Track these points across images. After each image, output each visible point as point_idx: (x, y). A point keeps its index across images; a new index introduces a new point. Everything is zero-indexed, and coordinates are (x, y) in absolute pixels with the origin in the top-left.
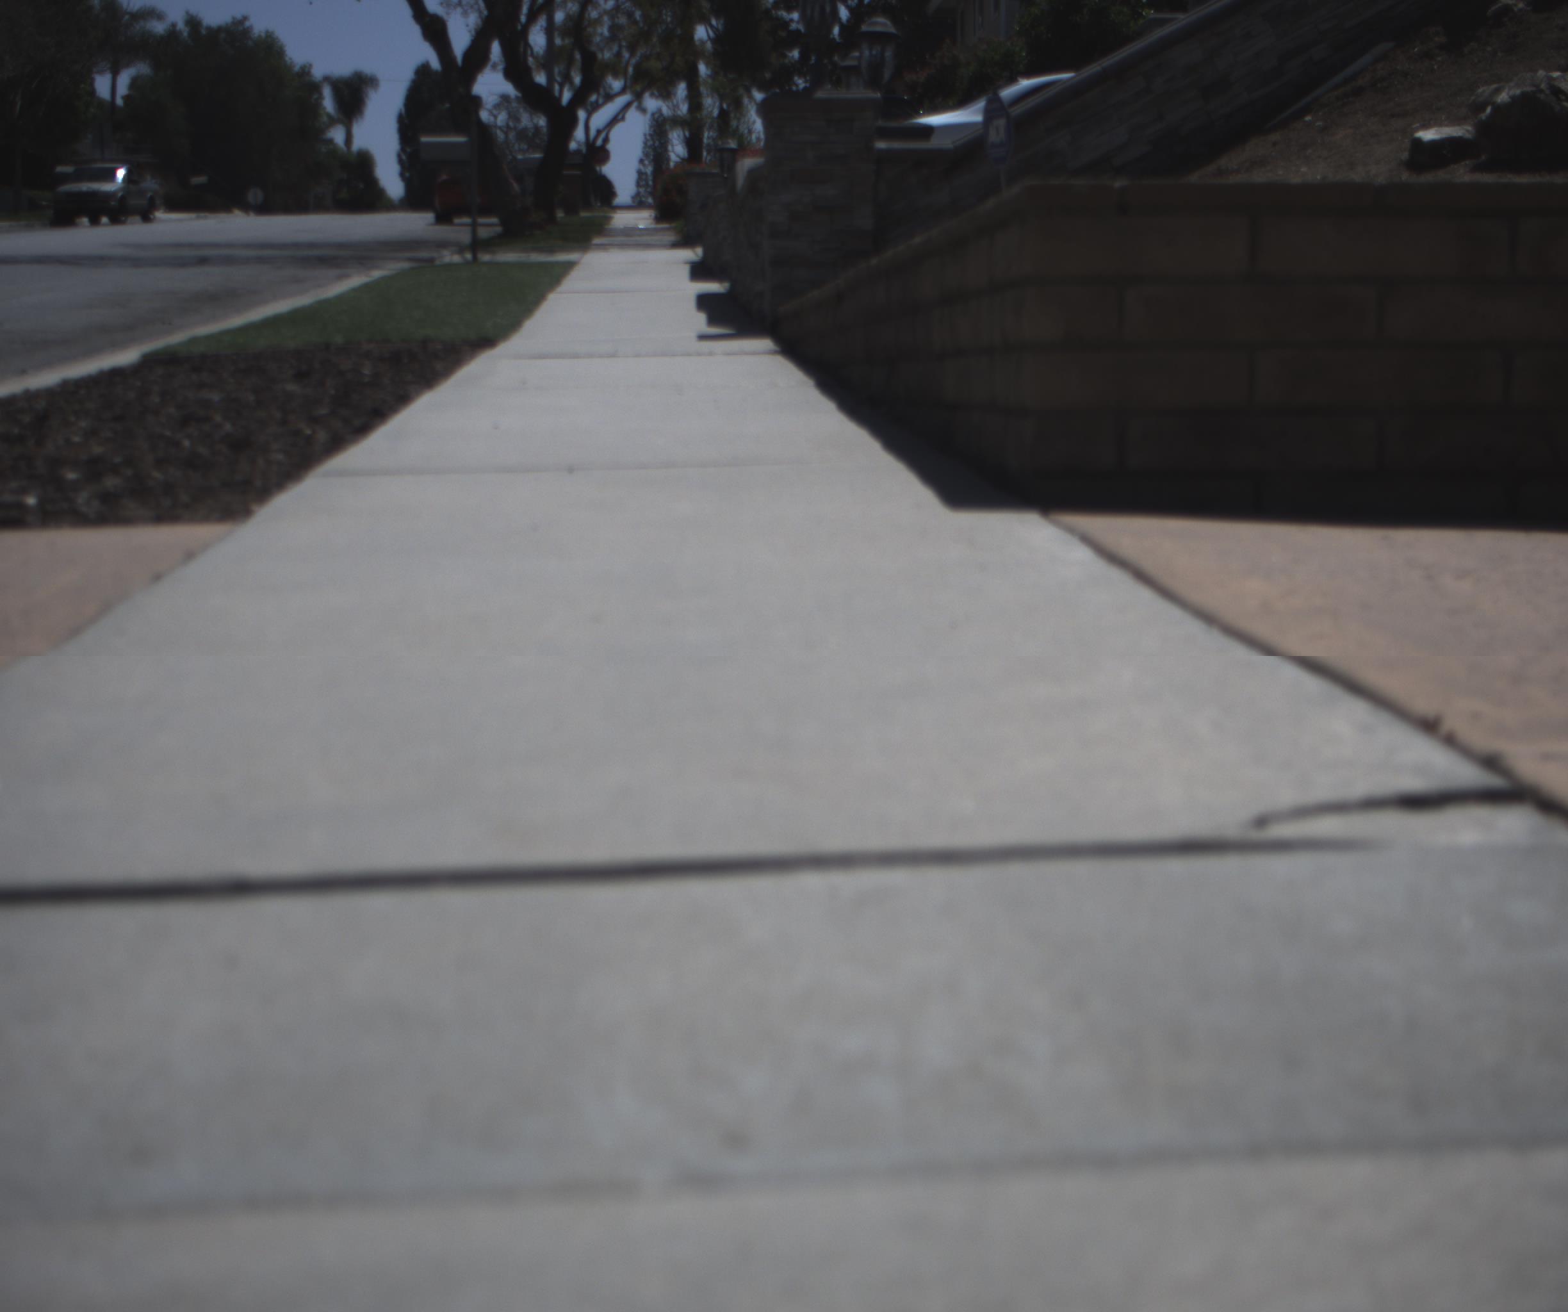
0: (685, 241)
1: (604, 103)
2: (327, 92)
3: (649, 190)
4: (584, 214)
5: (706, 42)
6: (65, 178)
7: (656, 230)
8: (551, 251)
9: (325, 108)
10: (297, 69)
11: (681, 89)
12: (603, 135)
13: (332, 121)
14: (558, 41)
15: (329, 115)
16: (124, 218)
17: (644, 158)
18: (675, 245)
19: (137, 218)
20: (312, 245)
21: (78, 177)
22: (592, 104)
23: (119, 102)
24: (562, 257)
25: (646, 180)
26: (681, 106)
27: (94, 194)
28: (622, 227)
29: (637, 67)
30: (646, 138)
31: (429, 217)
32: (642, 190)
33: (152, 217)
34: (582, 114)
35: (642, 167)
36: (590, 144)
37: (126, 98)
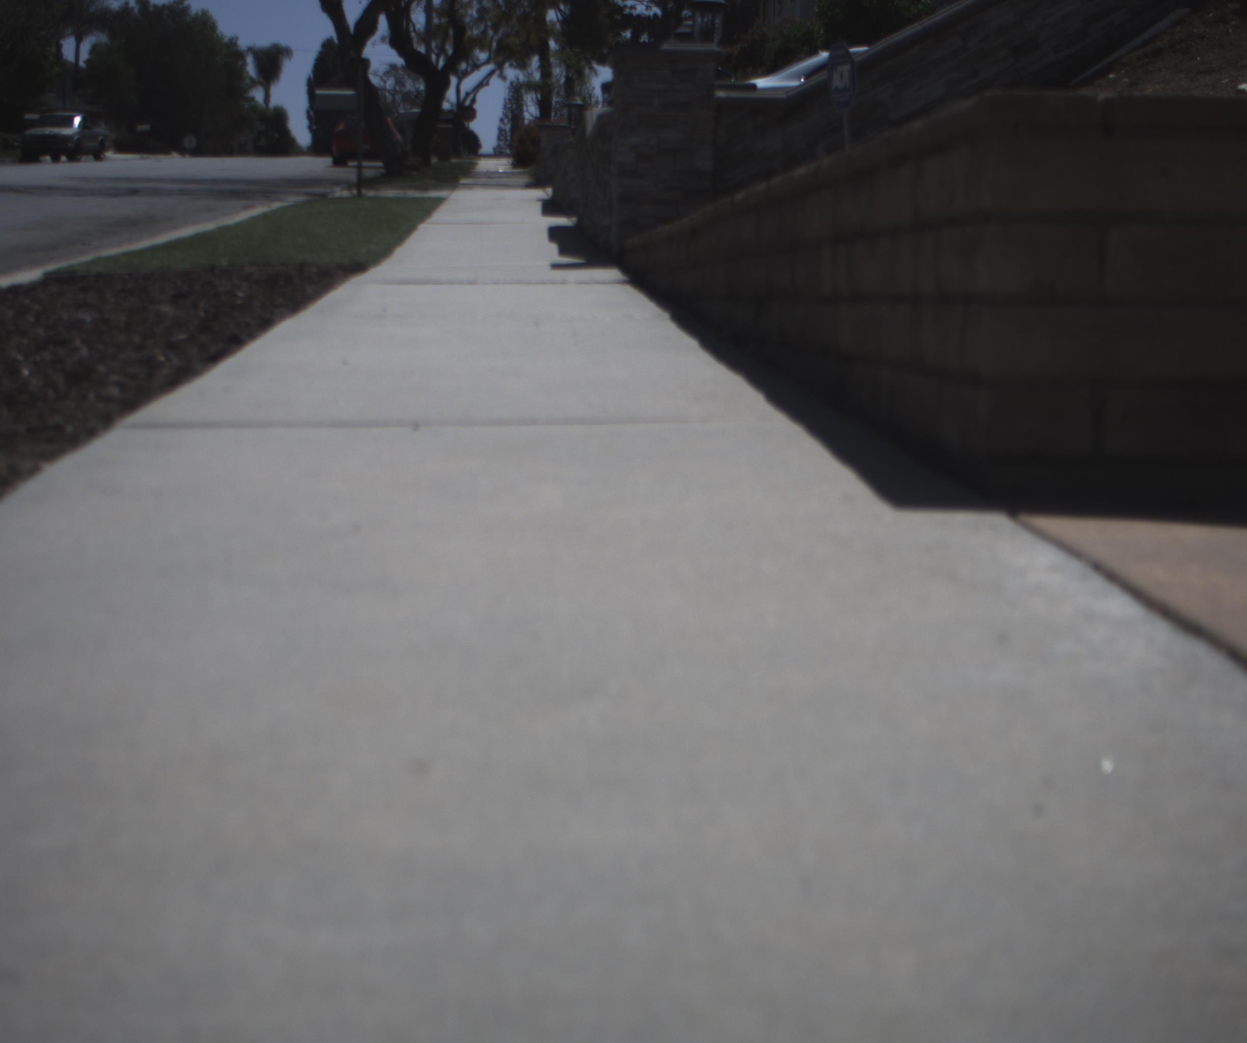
0: (537, 183)
1: (472, 71)
2: (250, 60)
3: (508, 143)
4: (454, 160)
5: (555, 24)
6: (32, 124)
7: (513, 174)
8: (425, 188)
9: (248, 73)
10: (226, 40)
11: (535, 61)
12: (471, 97)
13: (254, 83)
14: (436, 21)
15: (251, 79)
16: (79, 157)
17: (503, 118)
18: (529, 186)
19: (91, 157)
20: (228, 181)
21: (42, 123)
22: (462, 71)
23: (82, 64)
24: (433, 194)
25: (505, 136)
26: (535, 74)
27: (55, 137)
28: (485, 171)
29: (500, 42)
30: (505, 102)
31: (328, 160)
32: (502, 143)
33: (102, 156)
34: (454, 80)
35: (502, 125)
36: (460, 104)
37: (87, 62)
